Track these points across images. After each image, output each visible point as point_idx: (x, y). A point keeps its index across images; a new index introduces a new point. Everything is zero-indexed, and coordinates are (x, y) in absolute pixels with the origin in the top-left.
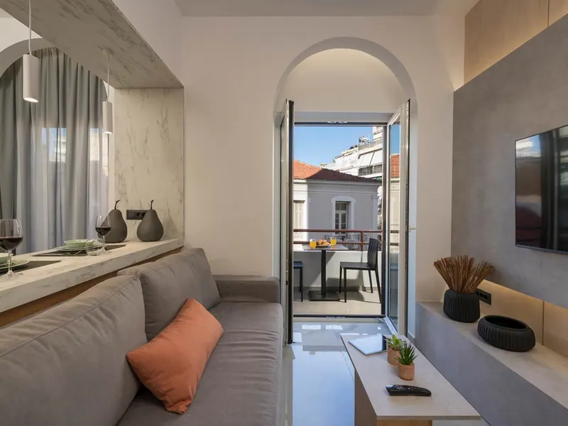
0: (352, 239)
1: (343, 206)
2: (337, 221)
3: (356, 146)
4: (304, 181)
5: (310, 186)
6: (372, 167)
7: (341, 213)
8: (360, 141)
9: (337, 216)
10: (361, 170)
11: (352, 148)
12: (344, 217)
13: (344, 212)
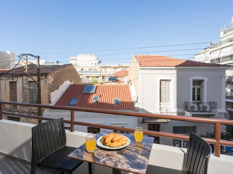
0: (205, 105)
1: (199, 83)
2: (194, 92)
3: (208, 48)
4: (174, 68)
5: (178, 71)
6: (220, 59)
7: (197, 87)
8: (211, 44)
9: (194, 89)
10: (212, 61)
11: (205, 49)
12: (199, 90)
13: (199, 87)
